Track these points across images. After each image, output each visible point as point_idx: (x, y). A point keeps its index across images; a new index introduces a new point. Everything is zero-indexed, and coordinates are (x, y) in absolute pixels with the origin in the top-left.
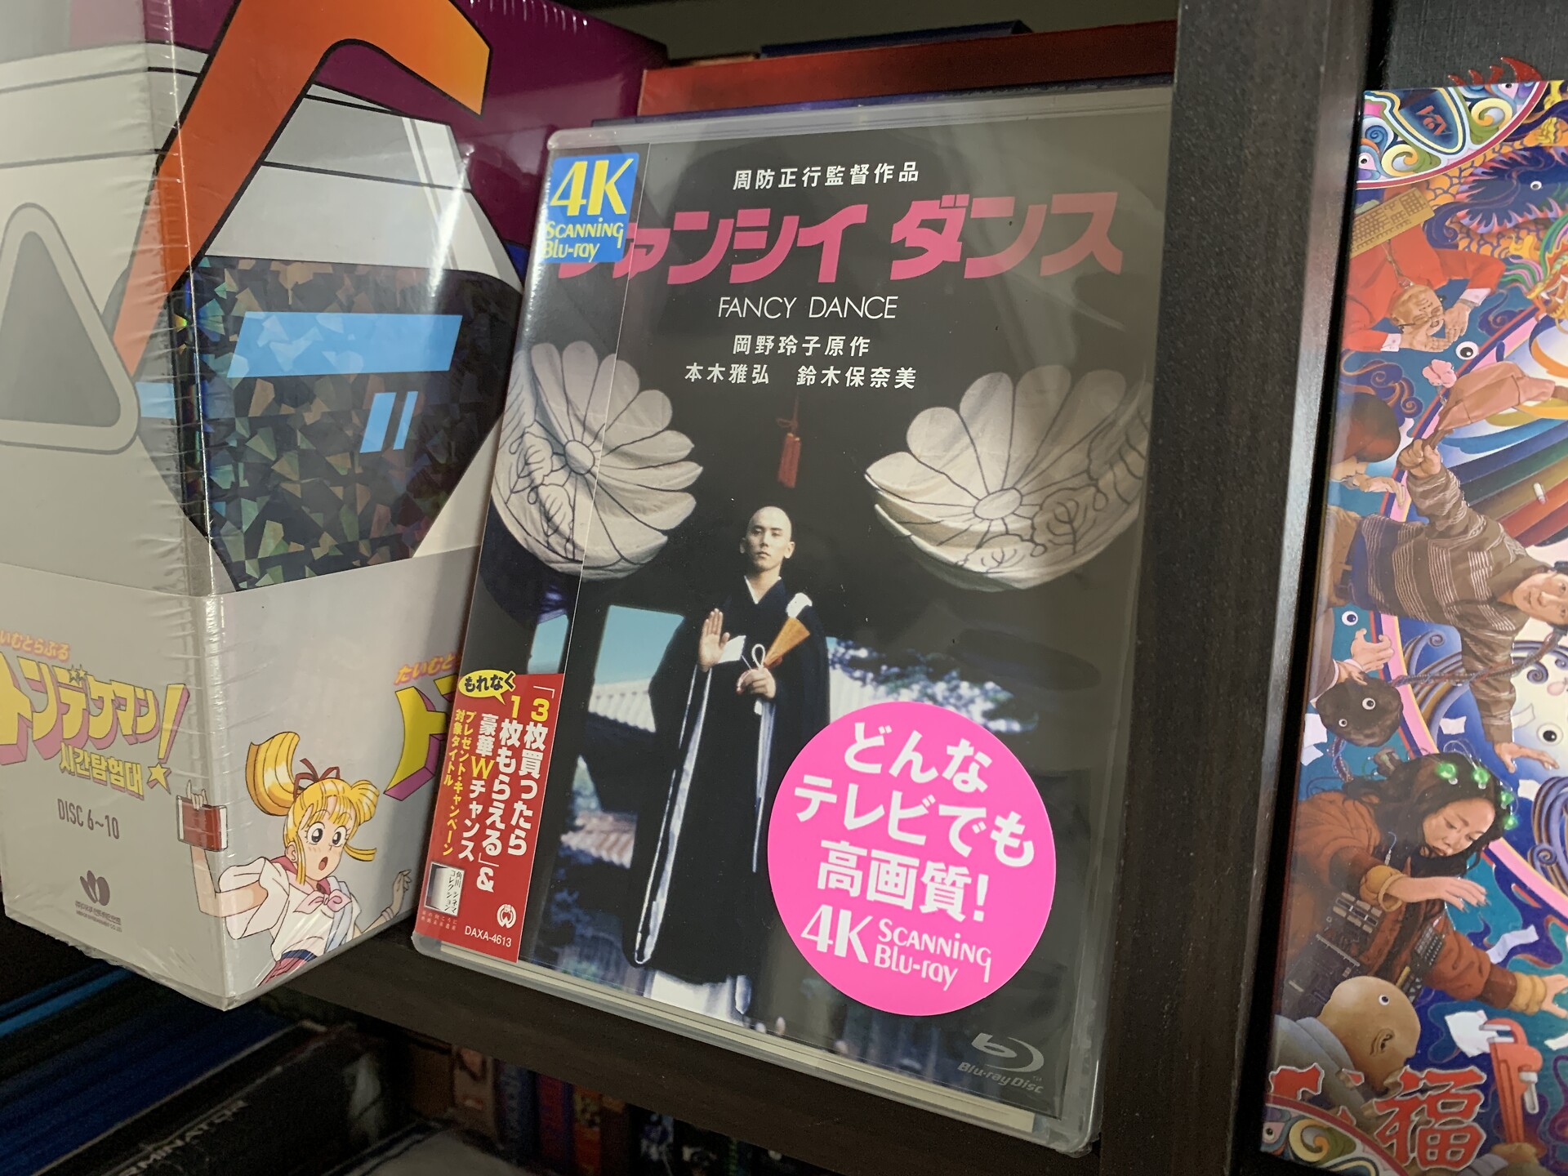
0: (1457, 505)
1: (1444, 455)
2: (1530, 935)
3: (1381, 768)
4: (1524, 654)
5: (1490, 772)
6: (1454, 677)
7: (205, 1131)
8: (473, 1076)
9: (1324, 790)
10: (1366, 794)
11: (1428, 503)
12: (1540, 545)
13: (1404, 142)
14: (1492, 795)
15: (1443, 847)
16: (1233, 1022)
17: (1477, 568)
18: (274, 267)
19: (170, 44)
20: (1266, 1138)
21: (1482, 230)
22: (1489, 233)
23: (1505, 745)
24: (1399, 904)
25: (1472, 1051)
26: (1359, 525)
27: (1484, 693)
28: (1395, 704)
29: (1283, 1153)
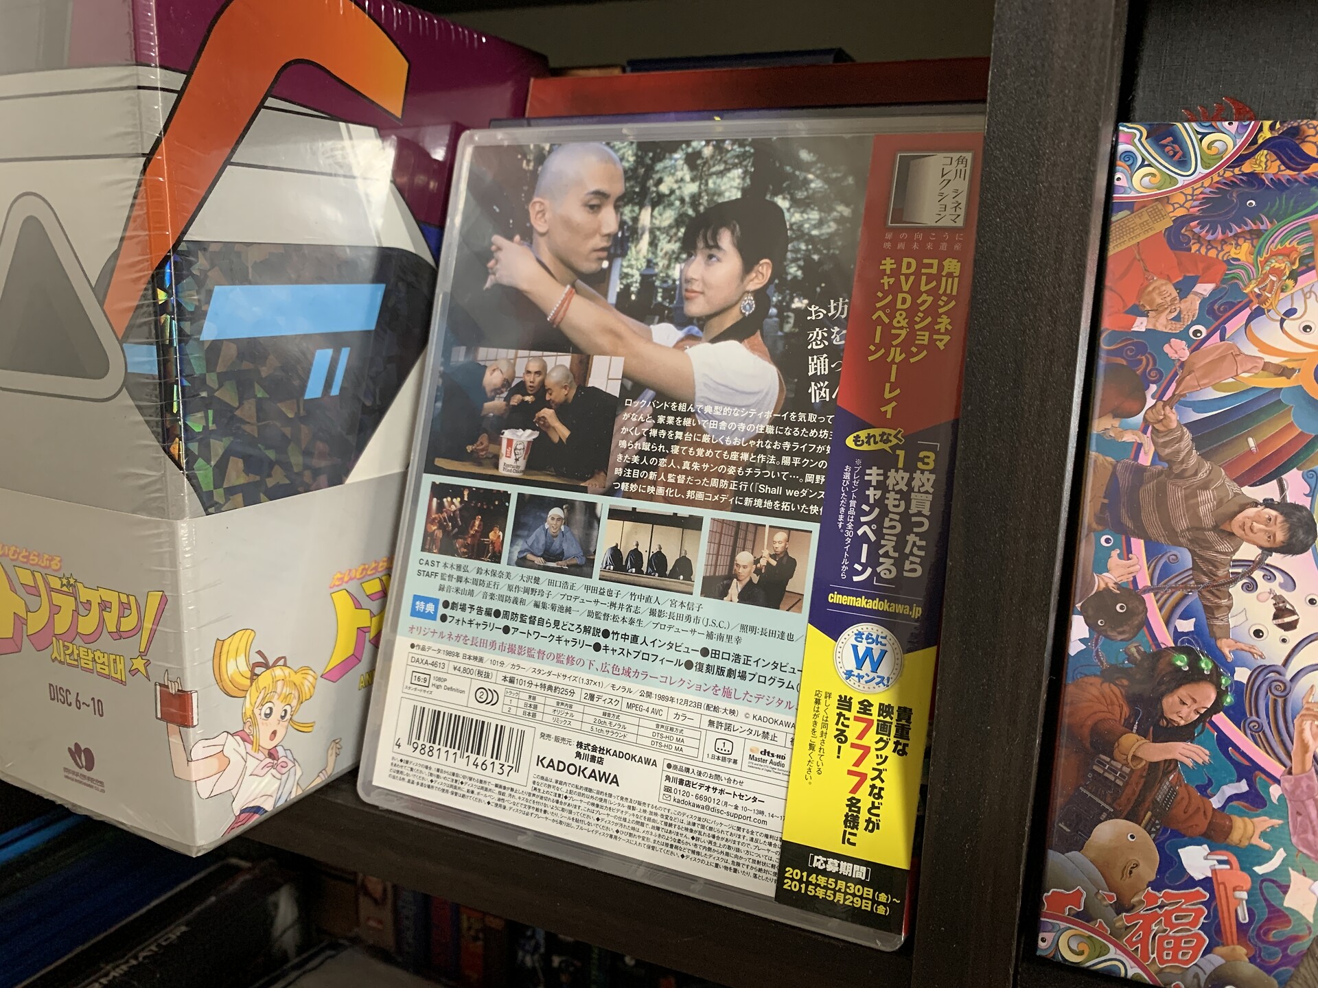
0: (1190, 453)
1: (1179, 413)
2: (1243, 787)
3: (1130, 658)
4: (1239, 570)
5: (1213, 662)
6: (1186, 588)
7: (156, 953)
8: (376, 901)
9: (1086, 675)
10: (1118, 678)
11: (1168, 451)
12: (1251, 486)
13: (1149, 165)
14: (1215, 679)
15: (1178, 719)
16: (1019, 857)
17: (1205, 503)
18: (237, 248)
19: (156, 67)
20: (1041, 944)
21: (1209, 237)
22: (1215, 240)
23: (1224, 640)
24: (1144, 763)
25: (1198, 876)
26: (1115, 467)
27: (1208, 600)
28: (1141, 608)
29: (1053, 957)
